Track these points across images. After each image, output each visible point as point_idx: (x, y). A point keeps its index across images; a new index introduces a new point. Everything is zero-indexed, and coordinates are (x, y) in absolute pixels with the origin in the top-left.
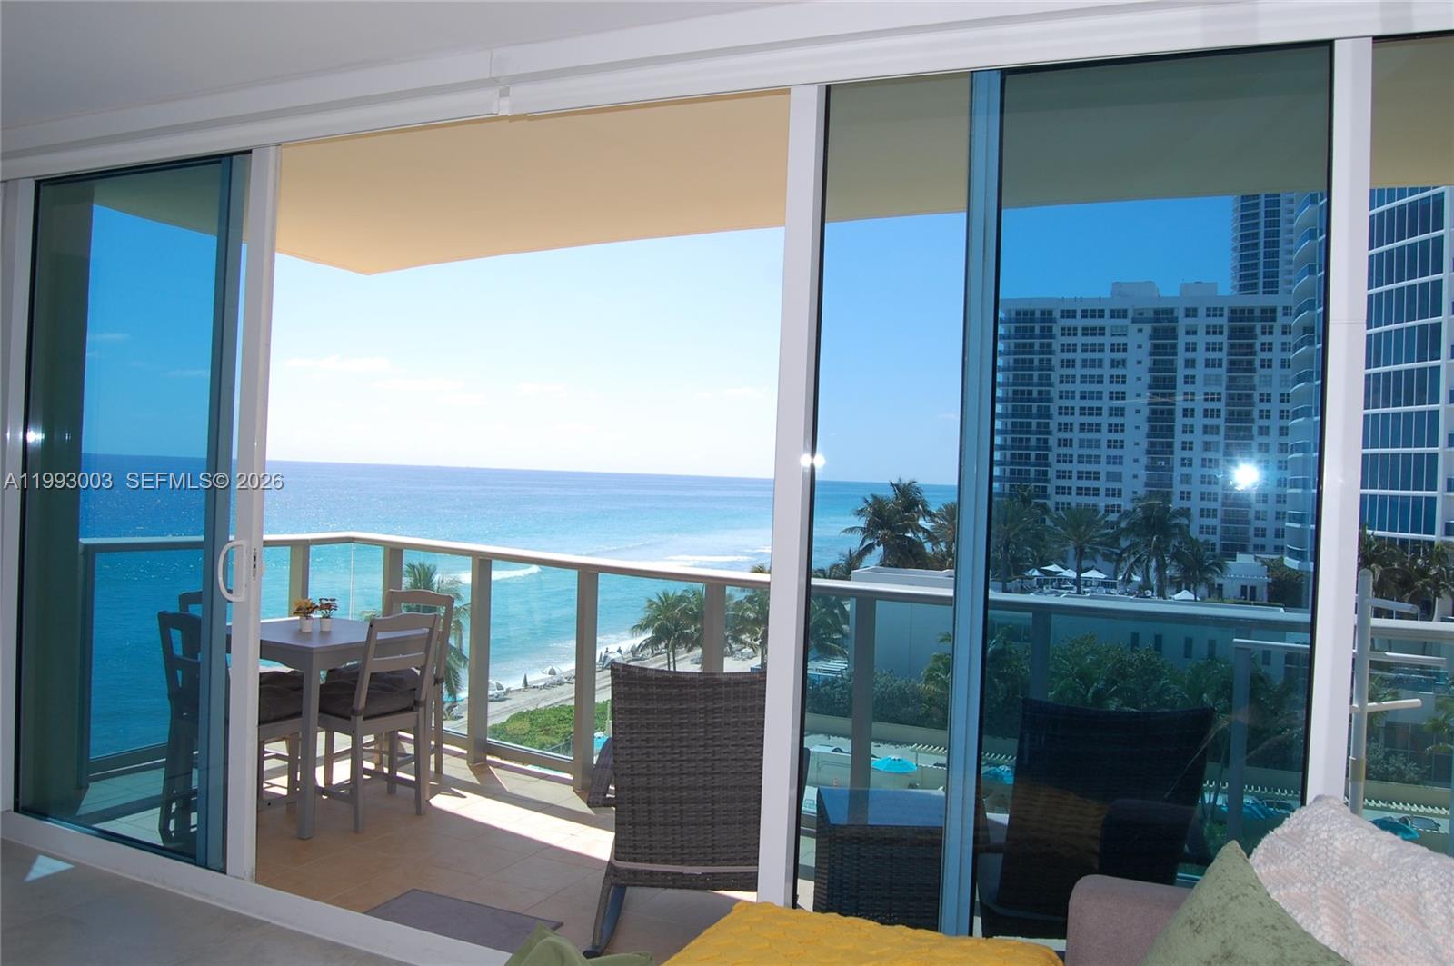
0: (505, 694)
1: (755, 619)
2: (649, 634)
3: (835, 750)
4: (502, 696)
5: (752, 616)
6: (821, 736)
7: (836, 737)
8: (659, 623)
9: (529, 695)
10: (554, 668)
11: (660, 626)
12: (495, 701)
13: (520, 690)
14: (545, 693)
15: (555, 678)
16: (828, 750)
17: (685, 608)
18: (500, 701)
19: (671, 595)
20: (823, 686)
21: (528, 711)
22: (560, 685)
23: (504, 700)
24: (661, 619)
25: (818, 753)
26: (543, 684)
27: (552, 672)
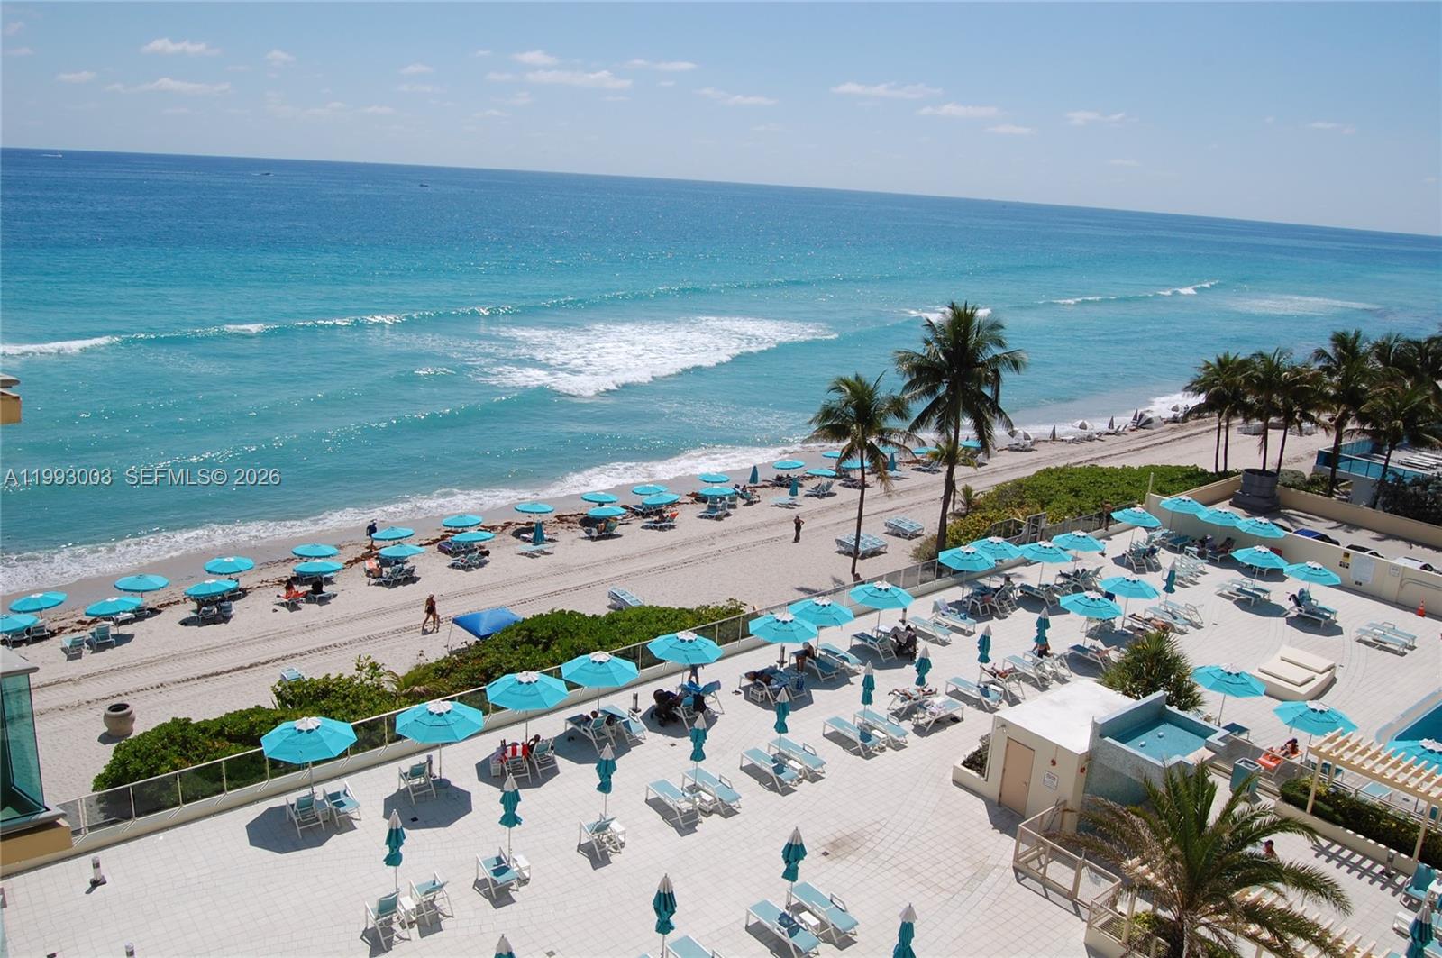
0: (1033, 444)
1: (1334, 396)
2: (1202, 398)
3: (1425, 567)
4: (1029, 446)
5: (1332, 392)
6: (1400, 543)
7: (1420, 547)
8: (1215, 388)
9: (1058, 448)
10: (1086, 422)
11: (1216, 391)
12: (1021, 451)
13: (1047, 441)
14: (1075, 448)
15: (1086, 433)
16: (1416, 566)
17: (1251, 376)
18: (1026, 451)
19: (1231, 357)
20: (1411, 484)
21: (1057, 468)
22: (1090, 441)
23: (1030, 450)
24: (1217, 385)
25: (1404, 567)
26: (1072, 437)
27: (1083, 427)
